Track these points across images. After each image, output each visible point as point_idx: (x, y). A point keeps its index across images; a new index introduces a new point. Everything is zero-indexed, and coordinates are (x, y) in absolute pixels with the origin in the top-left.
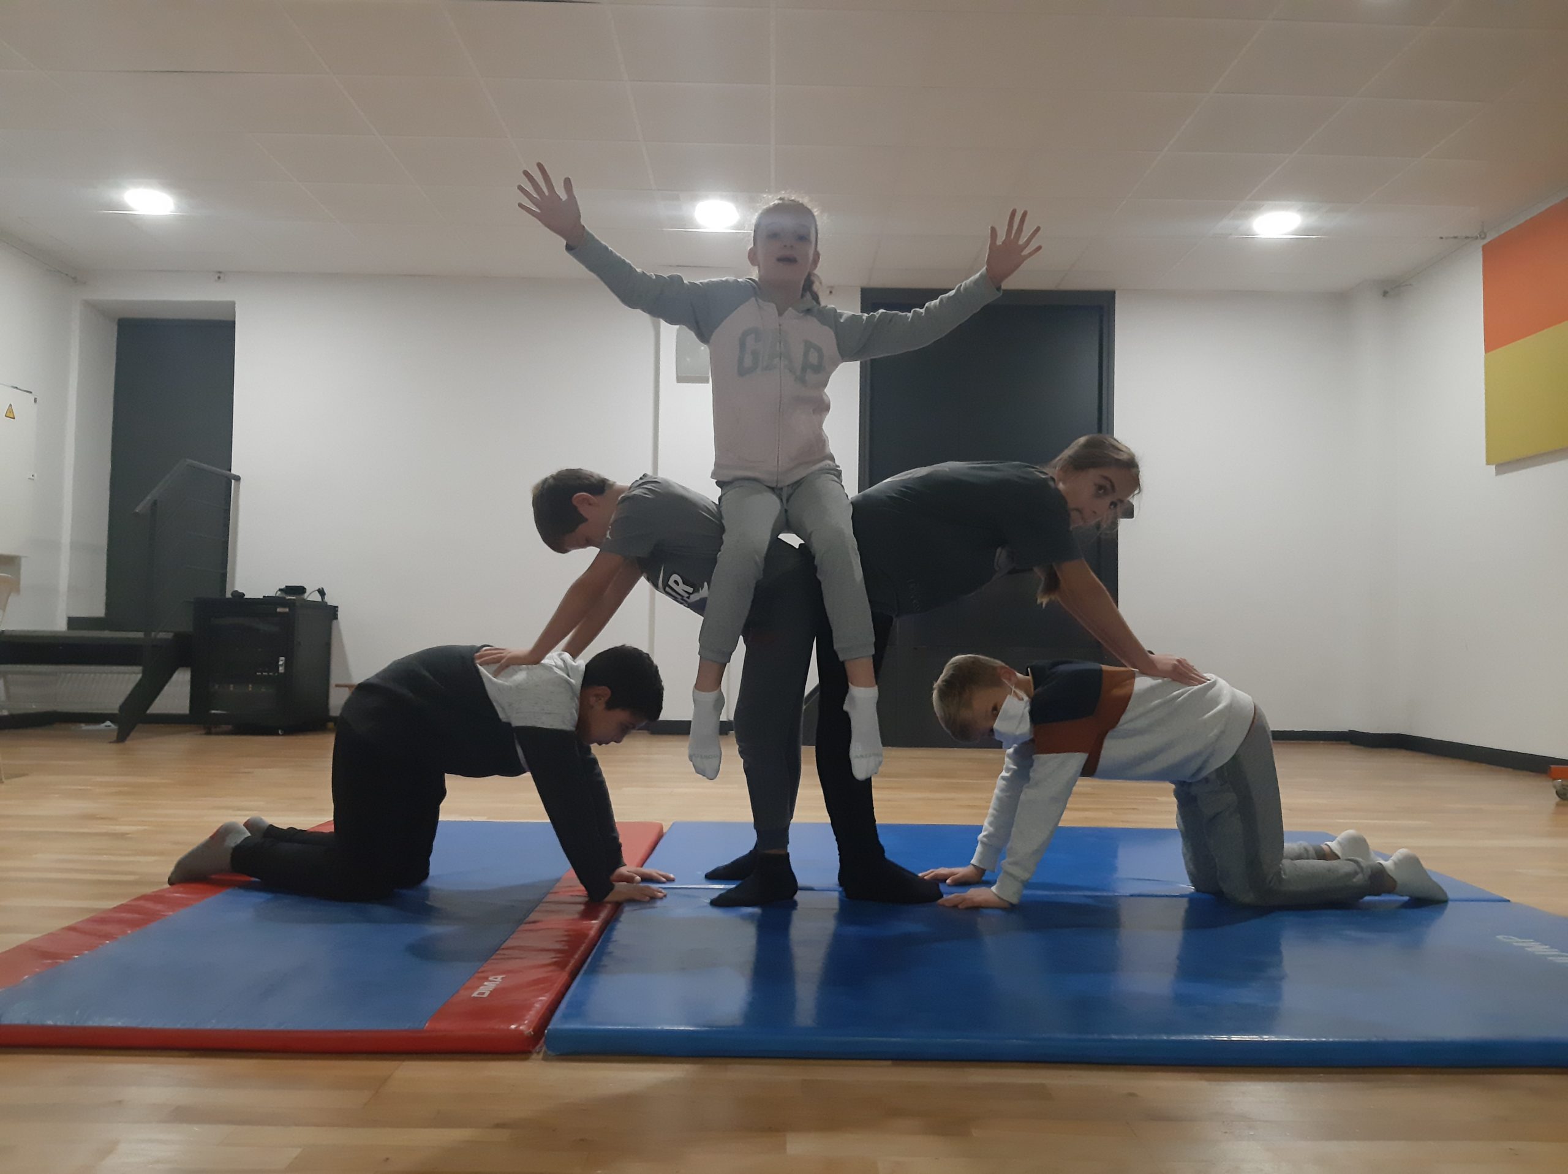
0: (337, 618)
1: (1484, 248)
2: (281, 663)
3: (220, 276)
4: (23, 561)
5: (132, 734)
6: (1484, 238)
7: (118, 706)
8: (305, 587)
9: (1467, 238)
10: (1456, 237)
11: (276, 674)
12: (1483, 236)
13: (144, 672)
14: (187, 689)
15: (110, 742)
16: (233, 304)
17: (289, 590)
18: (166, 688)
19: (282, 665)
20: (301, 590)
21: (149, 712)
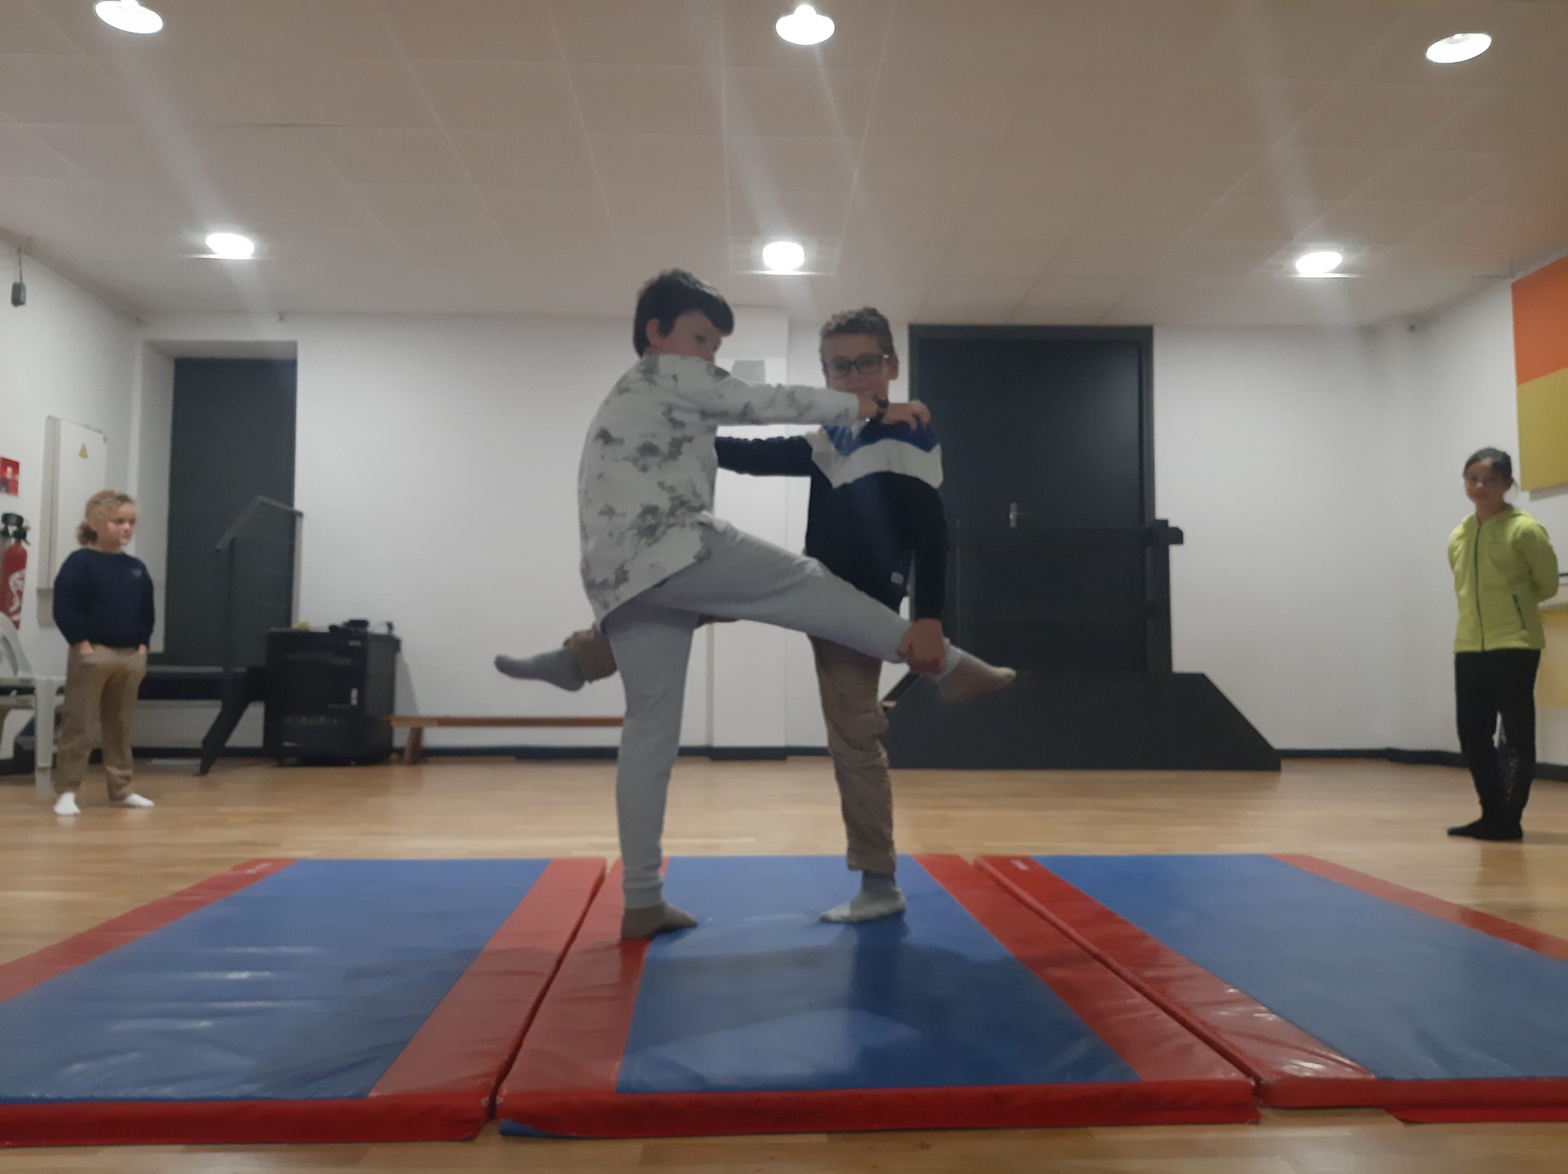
0: (399, 651)
1: (1514, 286)
3: (282, 316)
5: (213, 768)
6: (1514, 277)
7: (200, 740)
8: (368, 620)
9: (1498, 276)
11: (349, 707)
13: (224, 707)
14: (260, 723)
15: (195, 776)
16: (295, 343)
17: (353, 623)
18: (240, 722)
19: (354, 697)
21: (227, 745)
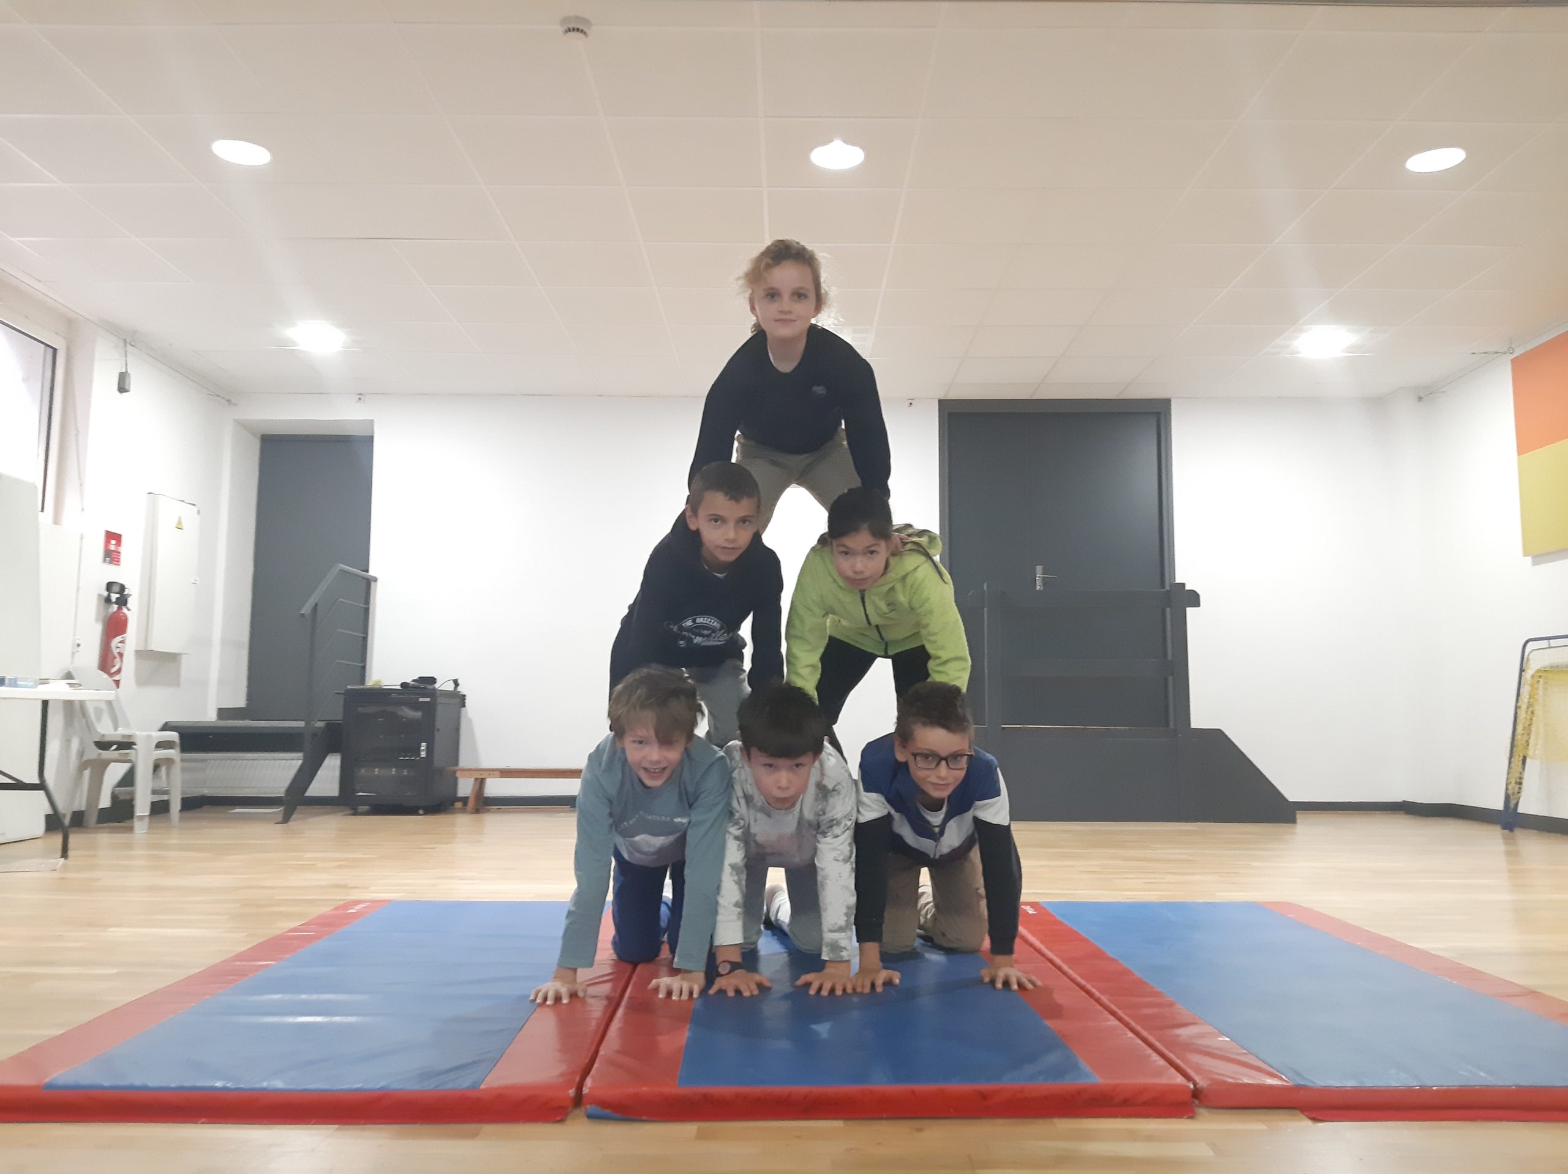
0: (464, 706)
1: (1513, 361)
2: (422, 748)
3: (360, 397)
4: (184, 659)
6: (1511, 354)
7: (283, 790)
8: (435, 677)
9: (1496, 353)
10: (1486, 353)
11: (418, 758)
12: (1511, 352)
13: (305, 759)
14: (337, 773)
15: (277, 823)
16: (372, 421)
17: (422, 680)
18: (319, 772)
19: (423, 750)
20: (432, 680)
21: (307, 794)
